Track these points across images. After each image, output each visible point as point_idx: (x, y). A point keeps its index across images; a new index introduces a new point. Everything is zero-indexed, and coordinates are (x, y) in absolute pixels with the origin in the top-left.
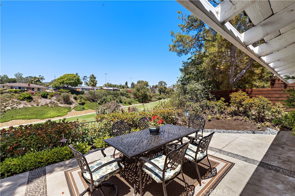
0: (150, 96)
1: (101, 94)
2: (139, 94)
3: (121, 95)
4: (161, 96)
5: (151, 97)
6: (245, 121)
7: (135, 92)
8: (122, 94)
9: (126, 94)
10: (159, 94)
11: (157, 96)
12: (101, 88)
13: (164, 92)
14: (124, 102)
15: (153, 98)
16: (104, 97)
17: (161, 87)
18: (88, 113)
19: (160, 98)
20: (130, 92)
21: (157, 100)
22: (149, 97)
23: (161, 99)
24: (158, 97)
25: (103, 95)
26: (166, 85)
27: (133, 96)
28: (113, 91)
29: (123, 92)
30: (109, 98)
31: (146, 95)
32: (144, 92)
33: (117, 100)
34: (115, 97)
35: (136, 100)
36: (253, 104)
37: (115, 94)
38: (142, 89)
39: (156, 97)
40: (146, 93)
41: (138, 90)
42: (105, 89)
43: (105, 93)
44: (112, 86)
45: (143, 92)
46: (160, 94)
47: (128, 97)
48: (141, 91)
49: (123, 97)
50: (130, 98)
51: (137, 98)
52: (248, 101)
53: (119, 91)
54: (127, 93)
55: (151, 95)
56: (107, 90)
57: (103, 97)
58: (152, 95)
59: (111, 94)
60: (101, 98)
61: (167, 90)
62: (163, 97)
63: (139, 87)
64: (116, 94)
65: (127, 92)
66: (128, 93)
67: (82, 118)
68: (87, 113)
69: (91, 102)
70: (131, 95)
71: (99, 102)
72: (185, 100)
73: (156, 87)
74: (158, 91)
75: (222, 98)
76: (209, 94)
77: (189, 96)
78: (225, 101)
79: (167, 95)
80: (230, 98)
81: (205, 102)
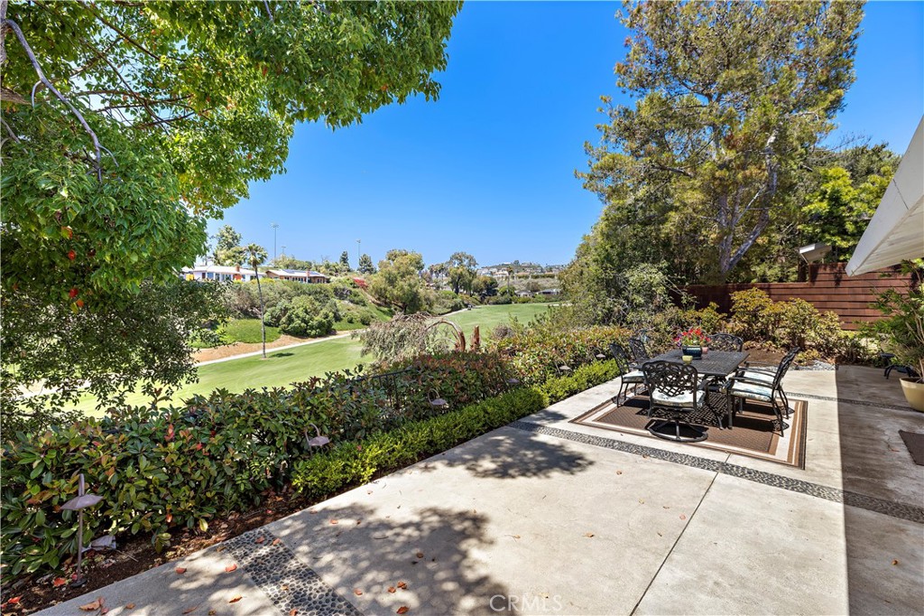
0: (426, 300)
1: (272, 293)
2: (395, 292)
3: (336, 295)
4: (458, 300)
5: (431, 304)
6: (768, 350)
7: (382, 286)
8: (340, 294)
9: (351, 292)
10: (453, 292)
11: (448, 298)
12: (268, 272)
13: (467, 286)
14: (345, 319)
15: (435, 305)
16: (284, 303)
17: (459, 272)
18: (234, 355)
19: (456, 305)
20: (365, 287)
22: (424, 303)
23: (460, 308)
24: (450, 303)
25: (278, 296)
26: (474, 264)
27: (374, 299)
28: (309, 282)
29: (342, 287)
30: (301, 304)
31: (416, 294)
32: (410, 285)
33: (324, 311)
34: (317, 303)
35: (384, 312)
36: (783, 314)
37: (316, 293)
38: (403, 276)
39: (444, 302)
40: (415, 289)
41: (391, 281)
42: (281, 277)
43: (285, 288)
44: (297, 266)
45: (406, 288)
46: (457, 292)
47: (357, 303)
48: (401, 283)
49: (342, 302)
50: (364, 305)
51: (387, 304)
52: (771, 308)
53: (328, 281)
54: (353, 290)
55: (432, 297)
56: (287, 278)
57: (280, 303)
58: (434, 295)
59: (304, 293)
60: (272, 306)
61: (475, 281)
62: (466, 302)
63: (395, 272)
64: (320, 293)
65: (354, 287)
66: (357, 290)
67: (217, 370)
68: (229, 356)
69: (239, 318)
70: (369, 296)
71: (267, 317)
72: (621, 308)
73: (440, 271)
74: (448, 284)
75: (712, 304)
76: (683, 293)
77: (640, 299)
78: (719, 311)
79: (476, 294)
80: (731, 303)
81: (674, 311)
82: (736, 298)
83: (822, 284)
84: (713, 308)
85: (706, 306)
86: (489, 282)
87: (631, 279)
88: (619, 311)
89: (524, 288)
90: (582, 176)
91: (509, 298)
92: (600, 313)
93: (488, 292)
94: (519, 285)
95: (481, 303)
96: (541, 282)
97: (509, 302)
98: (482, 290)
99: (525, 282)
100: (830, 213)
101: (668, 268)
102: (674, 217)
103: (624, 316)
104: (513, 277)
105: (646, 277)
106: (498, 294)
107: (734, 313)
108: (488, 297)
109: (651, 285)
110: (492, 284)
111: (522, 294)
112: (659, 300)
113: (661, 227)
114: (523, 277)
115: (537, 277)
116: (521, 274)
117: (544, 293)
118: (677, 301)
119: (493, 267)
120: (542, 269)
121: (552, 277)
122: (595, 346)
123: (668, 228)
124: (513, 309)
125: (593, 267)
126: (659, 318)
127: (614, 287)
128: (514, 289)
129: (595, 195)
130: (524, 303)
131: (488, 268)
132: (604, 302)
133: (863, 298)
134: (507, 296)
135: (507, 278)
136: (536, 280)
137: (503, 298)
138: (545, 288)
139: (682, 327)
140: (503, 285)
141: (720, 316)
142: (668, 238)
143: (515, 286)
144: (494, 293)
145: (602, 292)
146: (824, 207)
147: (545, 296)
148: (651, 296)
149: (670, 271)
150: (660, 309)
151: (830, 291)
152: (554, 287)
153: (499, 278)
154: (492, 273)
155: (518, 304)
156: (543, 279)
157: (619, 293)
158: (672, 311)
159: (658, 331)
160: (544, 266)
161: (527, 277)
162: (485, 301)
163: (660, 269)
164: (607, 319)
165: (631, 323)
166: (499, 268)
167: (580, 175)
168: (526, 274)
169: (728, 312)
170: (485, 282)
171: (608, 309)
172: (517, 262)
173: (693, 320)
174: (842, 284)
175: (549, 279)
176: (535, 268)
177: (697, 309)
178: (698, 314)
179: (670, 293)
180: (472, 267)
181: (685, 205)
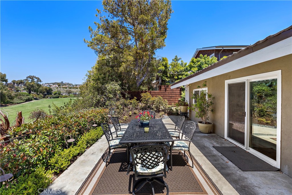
0: (8, 96)
4: (31, 96)
5: (12, 98)
11: (24, 96)
13: (36, 91)
15: (15, 99)
17: (31, 84)
19: (29, 99)
21: (25, 101)
22: (7, 98)
23: (31, 100)
24: (25, 98)
26: (40, 81)
36: (155, 101)
39: (21, 98)
46: (30, 93)
52: (152, 99)
55: (12, 95)
58: (14, 94)
61: (40, 89)
62: (35, 98)
72: (103, 99)
73: (20, 83)
74: (25, 89)
75: (135, 97)
76: (126, 94)
77: (111, 96)
78: (137, 100)
79: (41, 94)
80: (141, 97)
81: (123, 100)
82: (142, 95)
83: (162, 91)
84: (135, 99)
85: (133, 98)
86: (48, 89)
87: (108, 88)
88: (102, 101)
89: (65, 92)
90: (87, 42)
91: (58, 96)
92: (94, 102)
93: (47, 93)
94: (63, 91)
95: (44, 97)
96: (72, 90)
97: (58, 97)
98: (44, 92)
99: (66, 90)
100: (165, 70)
101: (121, 84)
102: (124, 65)
103: (105, 103)
104: (60, 88)
105: (114, 87)
106: (53, 94)
107: (141, 101)
108: (47, 95)
109: (115, 90)
110: (49, 90)
111: (64, 94)
112: (118, 96)
113: (119, 68)
114: (65, 88)
115: (71, 88)
116: (64, 87)
117: (73, 94)
118: (124, 96)
119: (51, 83)
120: (73, 85)
121: (77, 88)
122: (92, 120)
123: (121, 69)
124: (59, 100)
125: (92, 82)
126: (118, 103)
127: (100, 91)
128: (60, 92)
129: (93, 51)
130: (64, 97)
131: (49, 84)
132: (96, 97)
133: (170, 95)
134: (57, 95)
135: (57, 88)
136: (70, 89)
137: (55, 96)
138: (74, 92)
139: (126, 106)
140: (55, 90)
141: (138, 102)
142: (121, 73)
143: (61, 91)
144: (51, 94)
145: (96, 93)
146: (163, 68)
147: (74, 95)
148: (115, 95)
149: (121, 85)
150: (118, 100)
151: (164, 93)
152: (78, 92)
153: (53, 88)
154: (50, 86)
155: (62, 98)
156: (73, 89)
157: (102, 93)
158: (122, 100)
159: (118, 108)
160: (74, 84)
161: (66, 88)
162: (46, 97)
163: (118, 84)
164: (98, 104)
165: (107, 106)
166: (54, 84)
167: (86, 42)
168: (66, 87)
169: (140, 100)
170: (46, 89)
171: (98, 100)
172: (62, 82)
173: (129, 103)
174: (167, 91)
175: (76, 89)
176: (70, 85)
177: (130, 99)
178: (131, 101)
179: (122, 93)
180: (39, 82)
181: (127, 61)
